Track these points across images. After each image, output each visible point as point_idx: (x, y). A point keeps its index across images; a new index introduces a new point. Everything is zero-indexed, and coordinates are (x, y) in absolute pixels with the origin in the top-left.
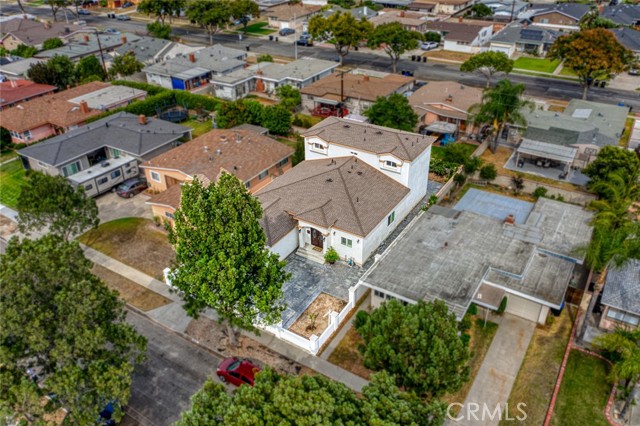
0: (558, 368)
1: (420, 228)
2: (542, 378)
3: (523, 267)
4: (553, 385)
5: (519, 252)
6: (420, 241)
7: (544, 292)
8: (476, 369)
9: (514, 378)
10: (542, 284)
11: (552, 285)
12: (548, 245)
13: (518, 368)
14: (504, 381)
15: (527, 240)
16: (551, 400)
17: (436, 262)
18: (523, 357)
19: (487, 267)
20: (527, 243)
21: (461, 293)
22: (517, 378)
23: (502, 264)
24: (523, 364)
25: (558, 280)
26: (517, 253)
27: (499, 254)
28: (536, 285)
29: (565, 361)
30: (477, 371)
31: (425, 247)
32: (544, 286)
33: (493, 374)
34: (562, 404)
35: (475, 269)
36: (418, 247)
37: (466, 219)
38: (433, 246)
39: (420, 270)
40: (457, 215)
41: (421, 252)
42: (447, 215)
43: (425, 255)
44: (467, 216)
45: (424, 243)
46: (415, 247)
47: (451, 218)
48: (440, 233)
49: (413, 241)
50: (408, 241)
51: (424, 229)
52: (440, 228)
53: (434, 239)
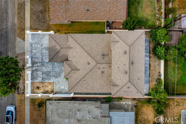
17: (69, 121)
36: (75, 111)
37: (103, 121)
38: (78, 116)
39: (62, 117)
40: (105, 117)
41: (72, 113)
42: (102, 113)
43: (71, 115)
44: (105, 120)
45: (78, 112)
46: (74, 110)
47: (101, 115)
48: (88, 115)
49: (77, 108)
50: (76, 107)
51: (87, 109)
52: (91, 114)
53: (82, 115)
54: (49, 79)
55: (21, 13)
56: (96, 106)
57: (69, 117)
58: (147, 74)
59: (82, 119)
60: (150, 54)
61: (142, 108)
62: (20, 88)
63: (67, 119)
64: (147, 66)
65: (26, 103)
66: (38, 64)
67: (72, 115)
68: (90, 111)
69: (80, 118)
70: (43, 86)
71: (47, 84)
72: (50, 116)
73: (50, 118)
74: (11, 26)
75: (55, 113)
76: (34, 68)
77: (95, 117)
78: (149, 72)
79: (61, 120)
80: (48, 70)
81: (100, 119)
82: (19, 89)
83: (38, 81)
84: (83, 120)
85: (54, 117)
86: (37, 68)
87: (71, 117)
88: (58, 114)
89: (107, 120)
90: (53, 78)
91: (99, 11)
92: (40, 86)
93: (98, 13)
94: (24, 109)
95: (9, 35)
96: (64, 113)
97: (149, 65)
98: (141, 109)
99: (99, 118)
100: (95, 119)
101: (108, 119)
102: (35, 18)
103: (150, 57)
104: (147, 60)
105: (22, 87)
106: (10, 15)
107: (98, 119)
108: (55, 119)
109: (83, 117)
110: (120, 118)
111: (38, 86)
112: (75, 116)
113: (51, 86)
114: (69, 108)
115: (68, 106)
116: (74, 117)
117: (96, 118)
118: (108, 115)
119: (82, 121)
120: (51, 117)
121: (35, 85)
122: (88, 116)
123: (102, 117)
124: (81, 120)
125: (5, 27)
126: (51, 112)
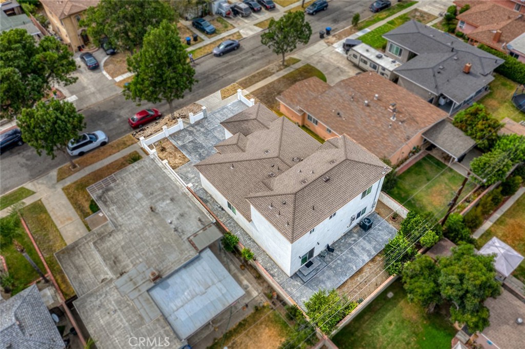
0: (45, 255)
1: (189, 207)
2: (47, 241)
3: (99, 251)
4: (38, 243)
5: (116, 261)
6: (172, 200)
7: (71, 252)
8: (79, 212)
9: (59, 227)
10: (79, 257)
11: (73, 263)
12: (108, 289)
13: (62, 234)
14: (61, 222)
15: (125, 276)
16: (33, 237)
17: (142, 198)
18: (66, 241)
19: (116, 226)
20: (122, 274)
21: (105, 198)
22: (57, 230)
23: (111, 238)
24: (62, 238)
25: (74, 271)
26: (116, 258)
27: (123, 243)
28: (81, 252)
29: (43, 260)
30: (77, 212)
31: (163, 200)
32: (76, 257)
33: (70, 219)
34: (26, 239)
35: (120, 219)
36: (167, 196)
37: (183, 247)
38: (161, 205)
39: (141, 186)
40: (193, 245)
41: (159, 195)
42: (197, 237)
43: (154, 195)
44: (187, 249)
45: (168, 202)
46: (168, 193)
47: (192, 238)
48: (175, 217)
49: (175, 195)
50: (177, 193)
51: (187, 210)
52: (181, 220)
53: (169, 209)
54: (190, 153)
55: (256, 78)
56: (201, 218)
57: (147, 195)
58: (339, 279)
59: (161, 213)
60: (377, 255)
61: (263, 326)
62: (145, 131)
63: (143, 194)
64: (354, 268)
65: (123, 150)
66: (202, 130)
67: (156, 196)
68: (185, 215)
69: (160, 210)
70: (170, 153)
71: (178, 156)
72: (131, 171)
73: (128, 173)
74: (229, 79)
75: (142, 174)
76: (191, 129)
77: (180, 231)
78: (346, 281)
79: (135, 187)
80: (203, 144)
81: (182, 239)
82: (142, 132)
83: (175, 143)
84: (160, 216)
85: (133, 177)
86: (195, 131)
87: (151, 196)
88: (143, 178)
89: (189, 252)
90: (195, 156)
91: (353, 126)
92: (168, 150)
93: (350, 128)
94: (110, 155)
95: (215, 83)
96: (151, 184)
97: (359, 268)
98: (261, 324)
99: (183, 237)
100: (176, 233)
101: (193, 254)
102: (264, 92)
103: (373, 260)
104: (363, 261)
105: (149, 133)
106: (242, 71)
107: (180, 237)
108: (130, 180)
109: (165, 212)
110: (211, 275)
111: (167, 148)
112: (157, 202)
113: (181, 161)
114: (165, 185)
115: (169, 183)
116: (154, 201)
117: (180, 233)
118: (200, 249)
119: (155, 216)
120: (130, 173)
121: (165, 144)
122: (174, 219)
123: (190, 241)
124: (157, 213)
125: (221, 75)
126: (139, 168)
